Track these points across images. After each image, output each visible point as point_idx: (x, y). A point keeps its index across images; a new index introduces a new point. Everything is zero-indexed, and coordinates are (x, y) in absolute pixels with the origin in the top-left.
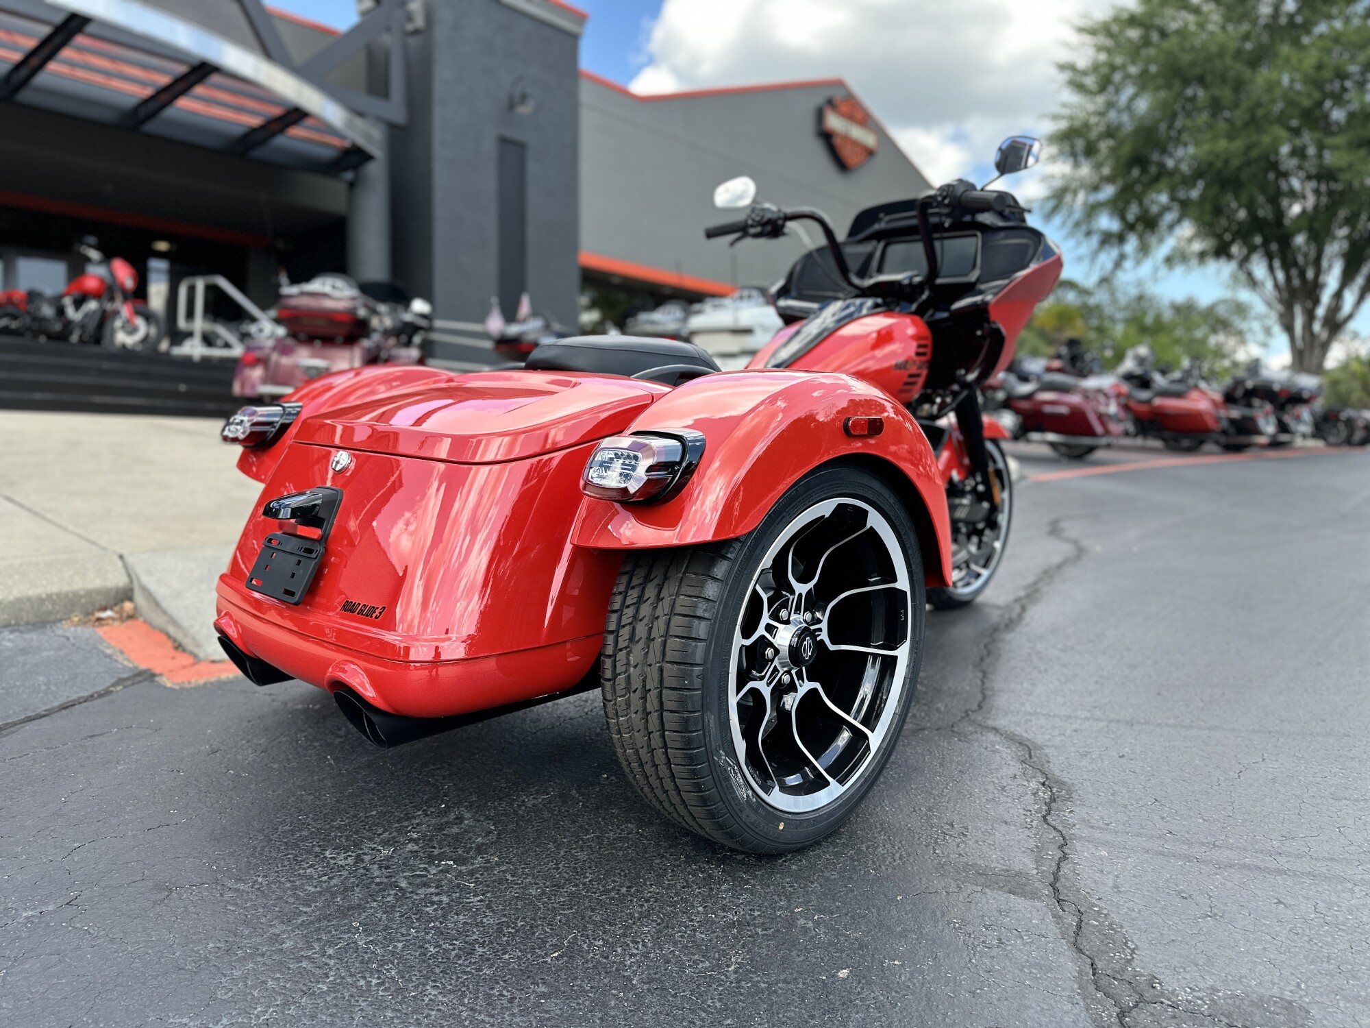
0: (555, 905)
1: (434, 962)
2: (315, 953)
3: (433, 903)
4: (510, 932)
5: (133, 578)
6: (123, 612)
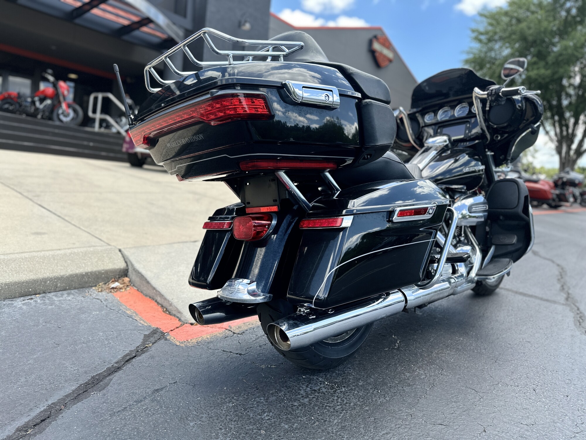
5: (129, 263)
6: (124, 283)
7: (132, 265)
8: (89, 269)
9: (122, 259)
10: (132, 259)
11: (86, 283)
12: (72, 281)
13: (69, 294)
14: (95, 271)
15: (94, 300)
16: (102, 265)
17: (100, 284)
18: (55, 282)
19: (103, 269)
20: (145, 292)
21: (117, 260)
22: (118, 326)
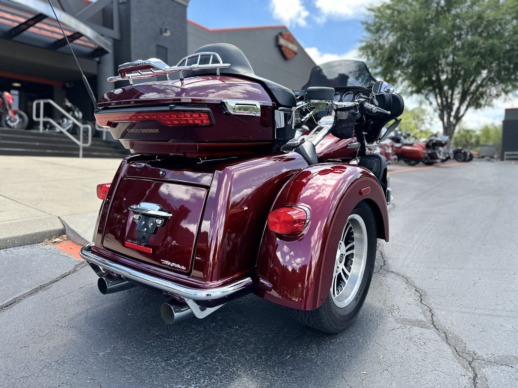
0: (280, 340)
1: (251, 361)
2: (209, 361)
3: (239, 342)
4: (270, 350)
5: (65, 225)
6: (63, 238)
7: (68, 226)
8: (37, 231)
9: (61, 223)
10: (68, 222)
11: (36, 240)
12: (25, 239)
13: (23, 248)
14: (42, 232)
15: (42, 250)
16: (46, 228)
17: (46, 240)
18: (13, 240)
19: (47, 230)
20: (77, 243)
21: (57, 224)
22: (58, 261)
